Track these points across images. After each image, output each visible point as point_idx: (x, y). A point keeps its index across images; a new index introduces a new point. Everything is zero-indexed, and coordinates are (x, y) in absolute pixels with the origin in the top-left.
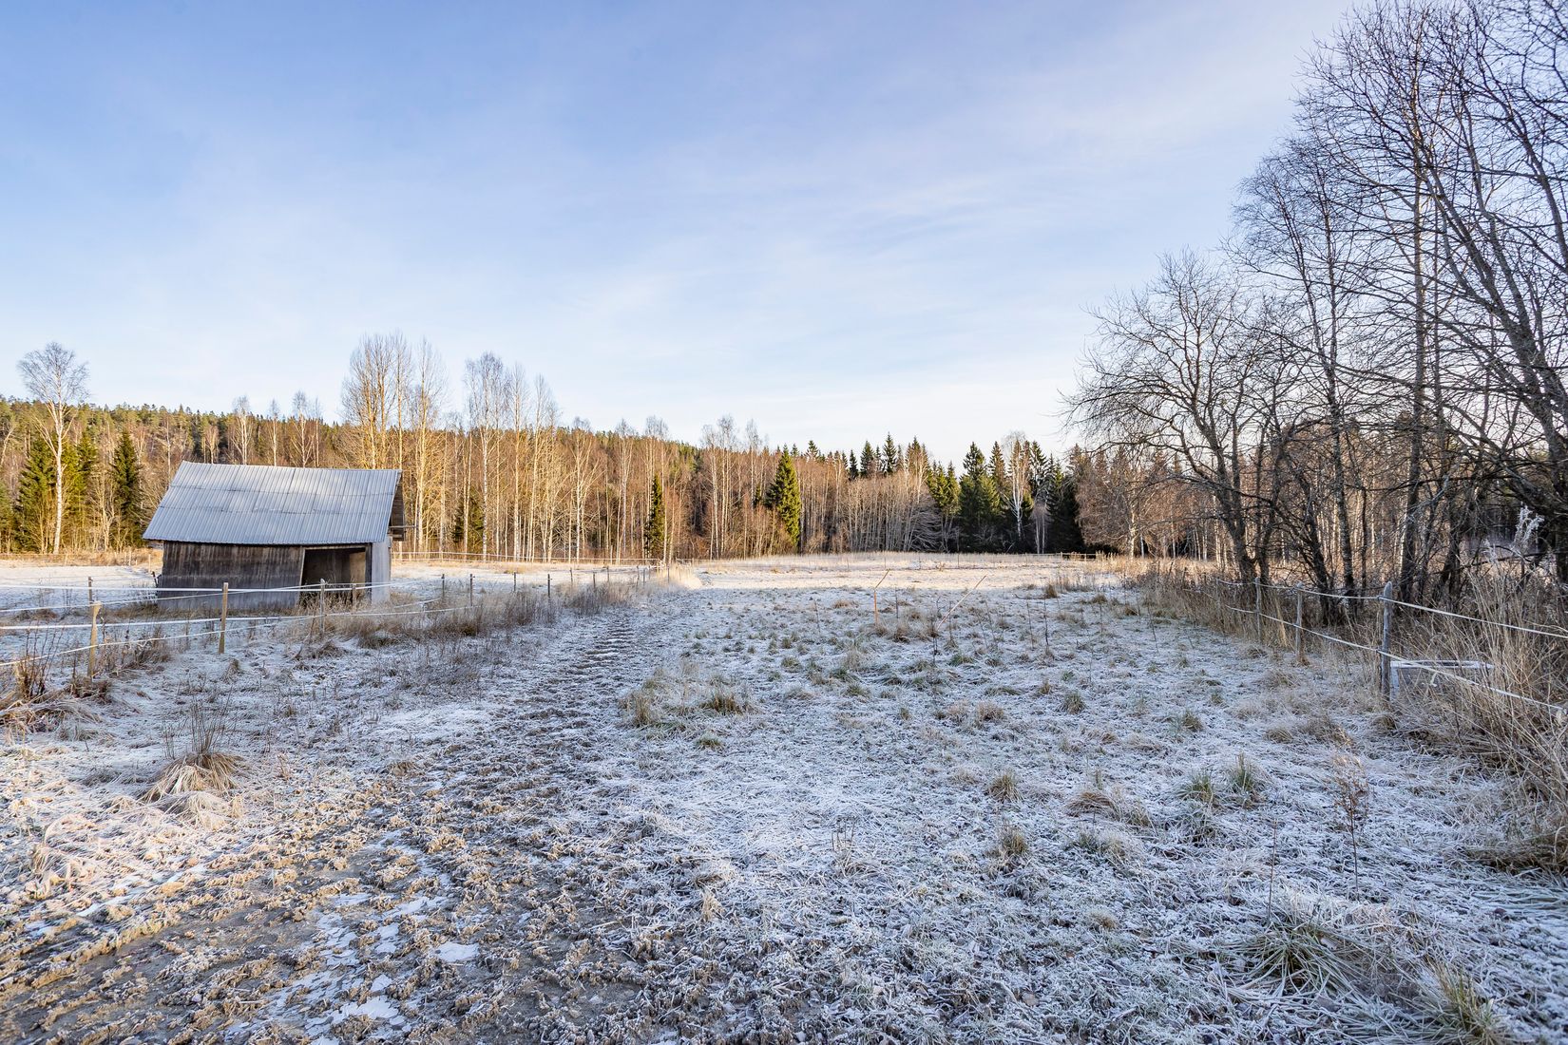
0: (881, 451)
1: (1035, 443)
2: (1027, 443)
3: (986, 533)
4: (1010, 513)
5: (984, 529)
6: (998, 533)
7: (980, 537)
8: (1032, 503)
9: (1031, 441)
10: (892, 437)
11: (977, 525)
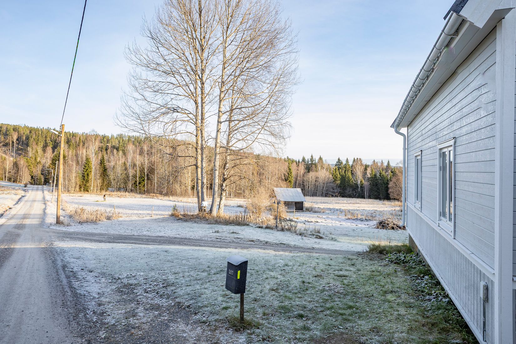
0: (309, 160)
1: (360, 159)
2: (357, 159)
3: (349, 191)
4: (356, 184)
5: (348, 189)
6: (353, 191)
7: (347, 191)
8: (363, 181)
9: (359, 158)
10: (313, 155)
11: (346, 188)
